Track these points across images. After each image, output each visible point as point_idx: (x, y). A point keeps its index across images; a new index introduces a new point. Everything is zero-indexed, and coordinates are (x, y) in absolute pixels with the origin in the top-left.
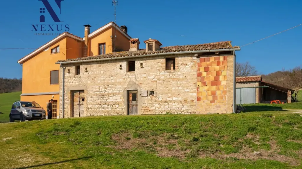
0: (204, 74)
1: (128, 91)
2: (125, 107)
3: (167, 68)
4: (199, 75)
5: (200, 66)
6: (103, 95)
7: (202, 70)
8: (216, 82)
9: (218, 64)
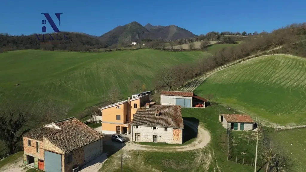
0: (175, 133)
1: (154, 135)
2: (153, 139)
3: (165, 130)
4: (174, 133)
5: (174, 131)
6: (146, 136)
7: (174, 132)
8: (178, 136)
9: (178, 131)
